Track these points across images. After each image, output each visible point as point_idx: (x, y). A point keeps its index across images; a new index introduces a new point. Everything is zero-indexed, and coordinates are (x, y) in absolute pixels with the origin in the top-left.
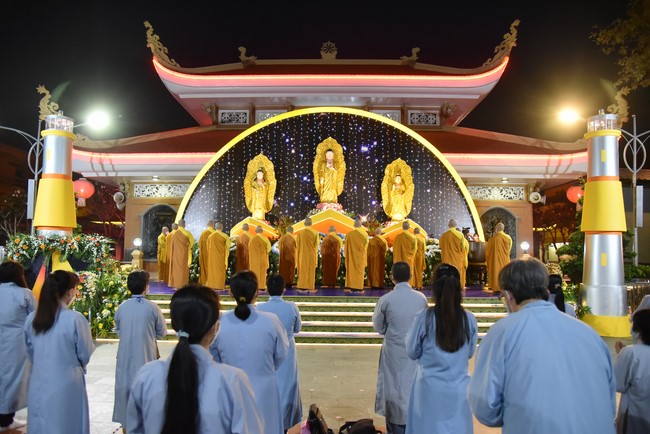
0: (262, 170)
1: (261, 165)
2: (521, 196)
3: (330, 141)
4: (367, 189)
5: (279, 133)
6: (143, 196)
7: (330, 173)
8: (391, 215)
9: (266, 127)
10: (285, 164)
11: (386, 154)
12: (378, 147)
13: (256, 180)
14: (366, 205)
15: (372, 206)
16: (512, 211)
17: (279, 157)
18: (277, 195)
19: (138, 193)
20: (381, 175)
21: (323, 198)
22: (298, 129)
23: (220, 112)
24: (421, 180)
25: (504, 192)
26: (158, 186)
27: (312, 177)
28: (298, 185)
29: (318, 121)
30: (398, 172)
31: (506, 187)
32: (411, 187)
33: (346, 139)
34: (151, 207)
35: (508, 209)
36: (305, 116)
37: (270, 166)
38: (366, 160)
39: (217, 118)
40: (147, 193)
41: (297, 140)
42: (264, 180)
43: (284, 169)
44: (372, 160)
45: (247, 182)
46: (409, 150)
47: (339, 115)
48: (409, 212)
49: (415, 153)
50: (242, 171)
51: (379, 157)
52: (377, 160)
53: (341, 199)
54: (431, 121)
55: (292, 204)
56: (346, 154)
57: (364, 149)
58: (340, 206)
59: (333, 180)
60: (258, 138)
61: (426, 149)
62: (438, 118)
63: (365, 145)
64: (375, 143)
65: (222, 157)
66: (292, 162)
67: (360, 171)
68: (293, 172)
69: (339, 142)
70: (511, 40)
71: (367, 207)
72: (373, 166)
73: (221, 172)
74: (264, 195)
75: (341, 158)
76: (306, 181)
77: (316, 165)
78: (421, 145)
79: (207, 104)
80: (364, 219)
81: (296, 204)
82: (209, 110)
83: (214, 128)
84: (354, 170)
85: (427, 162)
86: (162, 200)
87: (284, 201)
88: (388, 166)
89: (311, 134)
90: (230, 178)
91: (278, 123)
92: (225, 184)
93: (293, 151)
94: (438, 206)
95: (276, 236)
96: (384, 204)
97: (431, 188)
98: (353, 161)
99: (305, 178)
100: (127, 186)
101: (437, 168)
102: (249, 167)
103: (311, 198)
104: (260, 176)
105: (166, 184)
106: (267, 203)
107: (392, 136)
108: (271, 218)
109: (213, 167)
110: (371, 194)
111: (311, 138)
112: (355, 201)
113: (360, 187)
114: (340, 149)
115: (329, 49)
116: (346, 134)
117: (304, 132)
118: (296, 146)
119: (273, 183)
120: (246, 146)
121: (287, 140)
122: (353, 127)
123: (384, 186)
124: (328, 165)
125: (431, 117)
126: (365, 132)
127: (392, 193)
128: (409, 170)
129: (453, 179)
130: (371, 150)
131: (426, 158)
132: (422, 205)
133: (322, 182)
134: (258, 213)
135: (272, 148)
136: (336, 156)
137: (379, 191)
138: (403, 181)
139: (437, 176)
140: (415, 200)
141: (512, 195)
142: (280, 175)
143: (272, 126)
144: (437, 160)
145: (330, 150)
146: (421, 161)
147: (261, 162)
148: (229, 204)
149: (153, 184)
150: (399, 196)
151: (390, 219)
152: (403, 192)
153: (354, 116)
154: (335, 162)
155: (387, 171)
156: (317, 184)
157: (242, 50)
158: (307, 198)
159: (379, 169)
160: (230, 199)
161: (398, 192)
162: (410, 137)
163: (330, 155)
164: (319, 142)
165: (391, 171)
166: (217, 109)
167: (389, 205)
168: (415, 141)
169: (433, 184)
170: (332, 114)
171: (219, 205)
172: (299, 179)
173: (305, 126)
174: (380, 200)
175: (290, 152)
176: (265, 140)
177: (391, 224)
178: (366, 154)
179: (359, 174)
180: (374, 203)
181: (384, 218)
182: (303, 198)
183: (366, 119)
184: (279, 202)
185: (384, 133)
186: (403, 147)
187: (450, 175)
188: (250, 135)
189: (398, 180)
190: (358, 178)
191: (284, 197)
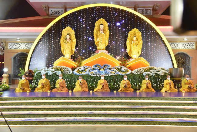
0: (69, 34)
1: (68, 32)
2: (193, 47)
3: (102, 20)
4: (119, 44)
5: (77, 17)
6: (13, 48)
7: (102, 35)
8: (131, 56)
9: (71, 14)
10: (80, 32)
11: (128, 27)
12: (125, 23)
13: (66, 39)
14: (119, 51)
15: (122, 52)
16: (188, 54)
17: (77, 29)
18: (76, 47)
19: (10, 47)
20: (126, 37)
21: (98, 48)
22: (86, 15)
23: (50, 9)
24: (146, 39)
25: (184, 45)
26: (20, 43)
27: (93, 38)
28: (86, 42)
29: (96, 11)
30: (135, 35)
31: (185, 42)
32: (141, 42)
33: (109, 19)
34: (17, 54)
35: (186, 53)
36: (89, 8)
37: (73, 33)
38: (119, 30)
39: (49, 12)
40: (15, 47)
41: (86, 20)
42: (70, 39)
43: (80, 34)
44: (122, 29)
45: (62, 40)
46: (140, 24)
47: (106, 7)
48: (140, 54)
49: (143, 26)
50: (59, 35)
51: (125, 28)
52: (124, 30)
54: (148, 13)
55: (84, 51)
56: (109, 26)
57: (118, 24)
58: (107, 52)
59: (103, 39)
60: (67, 19)
61: (148, 24)
62: (151, 12)
63: (119, 22)
64: (123, 21)
65: (49, 29)
66: (83, 31)
67: (116, 35)
68: (84, 35)
69: (106, 21)
71: (119, 52)
72: (122, 33)
73: (49, 36)
74: (70, 47)
75: (107, 28)
76: (90, 40)
77: (95, 32)
78: (146, 22)
79: (43, 6)
80: (118, 58)
81: (86, 51)
82: (45, 8)
83: (47, 17)
84: (113, 34)
85: (148, 30)
86: (22, 50)
87: (80, 50)
88: (130, 32)
89: (92, 17)
90: (54, 39)
91: (77, 12)
92: (51, 41)
93: (84, 26)
94: (154, 51)
95: (76, 66)
96: (128, 50)
97: (151, 43)
98: (113, 30)
99: (90, 39)
100: (4, 44)
101: (154, 33)
102: (63, 33)
103: (93, 48)
104: (68, 37)
105: (24, 43)
106: (72, 50)
107: (131, 17)
109: (45, 33)
110: (121, 46)
111: (92, 19)
112: (114, 49)
113: (116, 43)
114: (107, 24)
116: (109, 17)
117: (89, 16)
118: (86, 23)
119: (75, 41)
120: (62, 23)
121: (81, 20)
122: (113, 13)
123: (128, 41)
124: (101, 32)
125: (148, 11)
126: (118, 16)
127: (132, 45)
128: (140, 34)
129: (161, 38)
130: (121, 25)
131: (148, 28)
132: (146, 51)
133: (98, 40)
134: (67, 55)
135: (74, 24)
136: (104, 27)
137: (125, 44)
138: (137, 39)
139: (154, 37)
140: (143, 49)
141: (189, 46)
142: (78, 37)
143: (73, 13)
144: (154, 29)
145: (102, 24)
146: (145, 30)
147: (68, 31)
148: (54, 51)
149: (18, 43)
150: (135, 46)
151: (131, 58)
152: (137, 44)
153: (113, 8)
154: (104, 31)
155: (129, 35)
156: (95, 41)
158: (91, 48)
159: (125, 34)
160: (54, 49)
161: (135, 44)
162: (140, 18)
163: (102, 27)
164: (96, 21)
165: (131, 34)
166: (49, 8)
167: (131, 51)
168: (143, 20)
169: (151, 41)
170: (102, 7)
171: (49, 52)
172: (87, 39)
173: (90, 13)
174: (126, 48)
175: (82, 26)
176: (70, 20)
177: (131, 60)
178: (119, 26)
179: (116, 36)
180: (123, 50)
181: (128, 57)
182: (89, 48)
183: (119, 9)
184: (77, 50)
185: (128, 16)
186: (137, 23)
187: (160, 36)
188: (63, 18)
189: (135, 39)
190: (115, 38)
191: (80, 48)
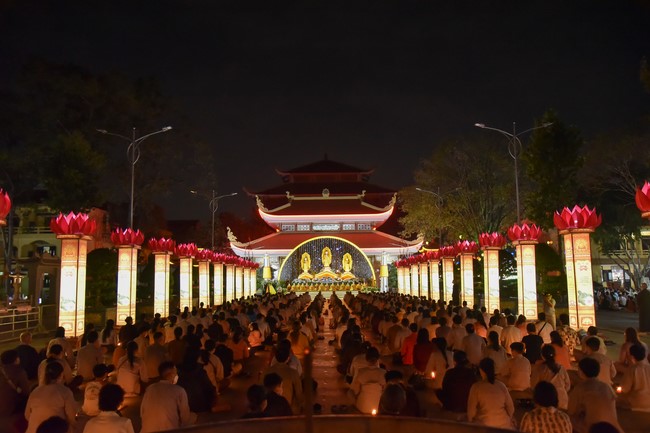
1: (306, 256)
3: (327, 248)
5: (311, 245)
7: (327, 259)
8: (345, 270)
9: (306, 243)
13: (304, 260)
14: (338, 267)
22: (317, 244)
23: (283, 226)
24: (355, 259)
28: (317, 261)
29: (323, 241)
32: (352, 261)
36: (319, 239)
37: (309, 256)
41: (316, 247)
42: (307, 260)
45: (302, 261)
48: (350, 270)
49: (353, 250)
53: (331, 266)
54: (367, 228)
55: (316, 267)
58: (330, 268)
61: (355, 248)
62: (370, 227)
65: (294, 251)
66: (315, 254)
68: (316, 257)
70: (394, 200)
73: (294, 257)
74: (307, 265)
75: (330, 253)
77: (322, 255)
80: (337, 271)
82: (278, 225)
83: (281, 233)
85: (356, 252)
88: (345, 255)
91: (310, 241)
92: (294, 261)
93: (315, 250)
94: (361, 267)
96: (343, 267)
97: (358, 261)
101: (359, 254)
102: (302, 256)
106: (308, 267)
108: (309, 272)
109: (291, 254)
110: (339, 263)
112: (335, 265)
113: (336, 261)
114: (330, 250)
115: (326, 193)
119: (310, 261)
121: (313, 247)
122: (334, 243)
123: (343, 261)
124: (326, 255)
126: (337, 244)
128: (351, 256)
130: (340, 249)
132: (355, 267)
134: (306, 270)
136: (328, 252)
138: (349, 259)
144: (359, 251)
152: (349, 263)
153: (335, 239)
154: (328, 254)
155: (344, 257)
156: (323, 261)
157: (288, 193)
160: (296, 266)
161: (347, 263)
167: (345, 267)
168: (353, 246)
170: (327, 238)
171: (293, 268)
176: (306, 247)
178: (338, 251)
182: (319, 265)
183: (338, 240)
185: (344, 244)
186: (349, 249)
187: (364, 257)
188: (302, 245)
189: (347, 259)
190: (335, 258)
